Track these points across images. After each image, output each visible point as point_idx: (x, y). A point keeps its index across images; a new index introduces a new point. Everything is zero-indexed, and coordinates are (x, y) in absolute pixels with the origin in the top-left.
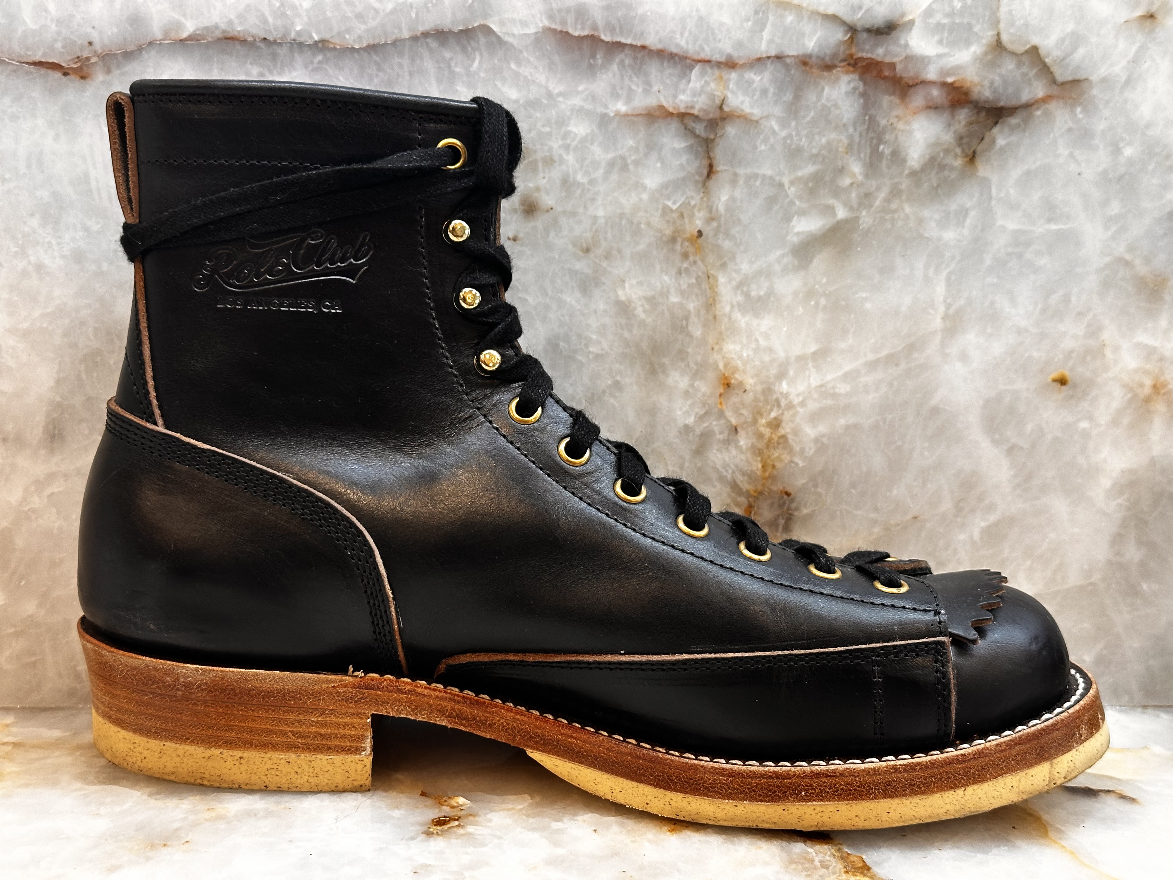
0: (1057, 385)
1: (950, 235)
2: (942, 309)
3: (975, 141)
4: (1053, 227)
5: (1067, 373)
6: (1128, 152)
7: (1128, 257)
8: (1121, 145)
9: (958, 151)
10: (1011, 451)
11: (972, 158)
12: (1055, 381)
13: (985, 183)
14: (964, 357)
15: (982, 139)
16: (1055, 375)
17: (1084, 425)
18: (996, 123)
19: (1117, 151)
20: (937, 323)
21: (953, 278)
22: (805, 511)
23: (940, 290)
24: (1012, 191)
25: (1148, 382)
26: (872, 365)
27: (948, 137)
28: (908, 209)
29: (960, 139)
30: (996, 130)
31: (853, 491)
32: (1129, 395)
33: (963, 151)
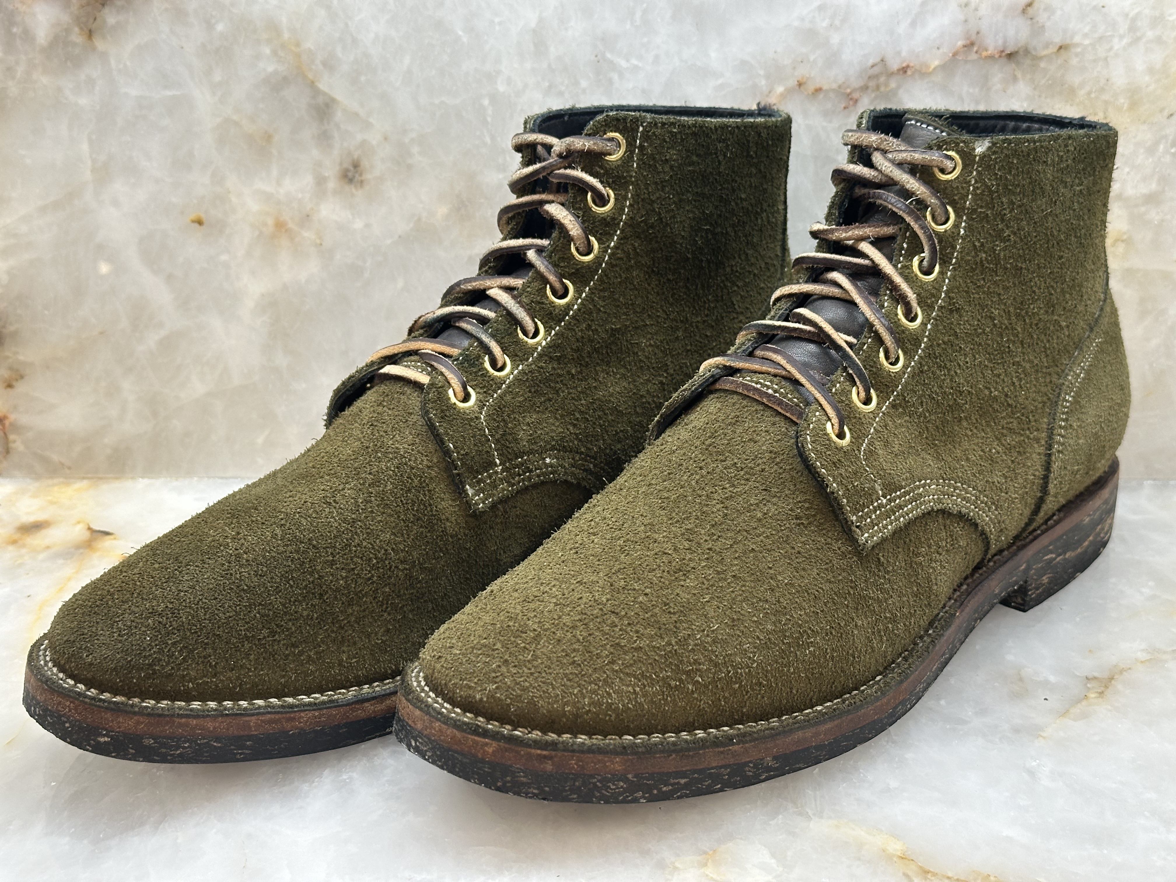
0: (197, 225)
1: (83, 101)
2: (89, 163)
3: (91, 20)
4: (168, 93)
5: (203, 216)
6: (220, 27)
7: (235, 117)
8: (213, 21)
9: (76, 30)
10: (170, 278)
11: (90, 34)
12: (193, 221)
13: (104, 56)
14: (116, 203)
15: (95, 19)
16: (193, 216)
17: (224, 257)
18: (103, 5)
19: (209, 26)
20: (88, 175)
21: (94, 137)
22: (12, 328)
23: (85, 147)
24: (128, 63)
25: (270, 222)
26: (43, 210)
27: (66, 18)
28: (45, 80)
29: (77, 20)
30: (106, 10)
31: (46, 312)
32: (257, 233)
33: (81, 29)
